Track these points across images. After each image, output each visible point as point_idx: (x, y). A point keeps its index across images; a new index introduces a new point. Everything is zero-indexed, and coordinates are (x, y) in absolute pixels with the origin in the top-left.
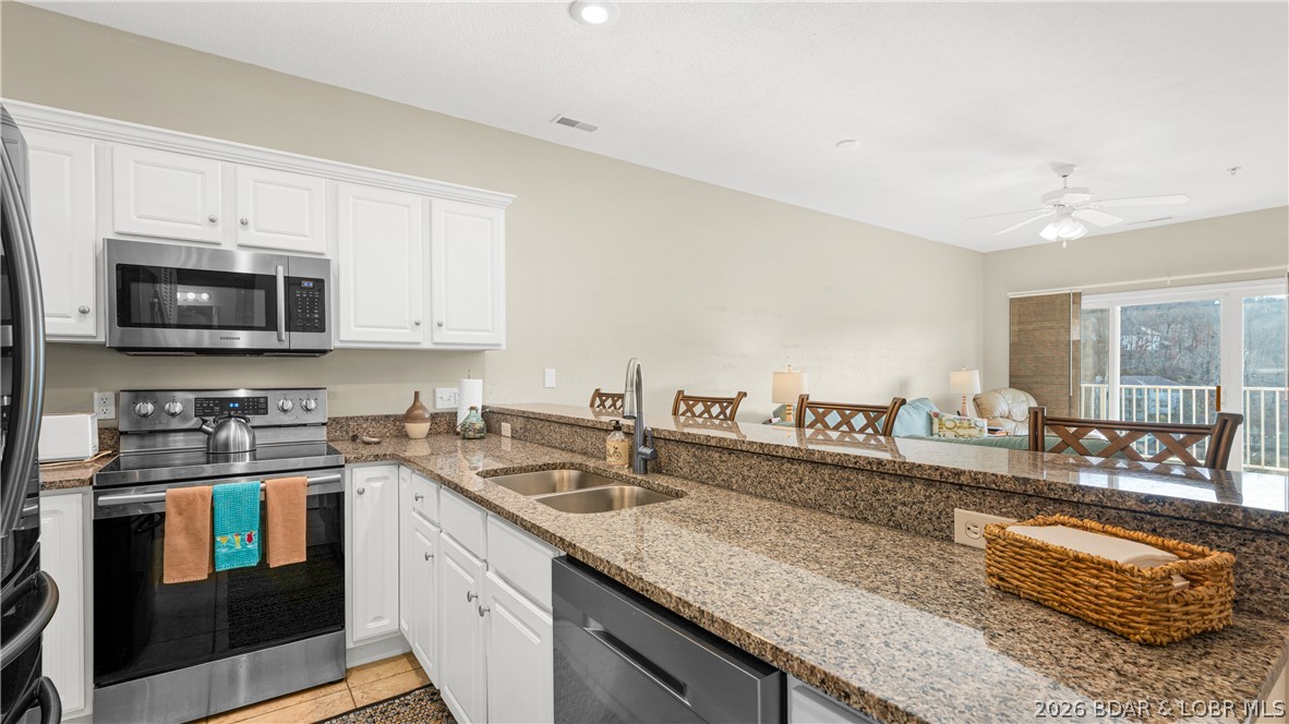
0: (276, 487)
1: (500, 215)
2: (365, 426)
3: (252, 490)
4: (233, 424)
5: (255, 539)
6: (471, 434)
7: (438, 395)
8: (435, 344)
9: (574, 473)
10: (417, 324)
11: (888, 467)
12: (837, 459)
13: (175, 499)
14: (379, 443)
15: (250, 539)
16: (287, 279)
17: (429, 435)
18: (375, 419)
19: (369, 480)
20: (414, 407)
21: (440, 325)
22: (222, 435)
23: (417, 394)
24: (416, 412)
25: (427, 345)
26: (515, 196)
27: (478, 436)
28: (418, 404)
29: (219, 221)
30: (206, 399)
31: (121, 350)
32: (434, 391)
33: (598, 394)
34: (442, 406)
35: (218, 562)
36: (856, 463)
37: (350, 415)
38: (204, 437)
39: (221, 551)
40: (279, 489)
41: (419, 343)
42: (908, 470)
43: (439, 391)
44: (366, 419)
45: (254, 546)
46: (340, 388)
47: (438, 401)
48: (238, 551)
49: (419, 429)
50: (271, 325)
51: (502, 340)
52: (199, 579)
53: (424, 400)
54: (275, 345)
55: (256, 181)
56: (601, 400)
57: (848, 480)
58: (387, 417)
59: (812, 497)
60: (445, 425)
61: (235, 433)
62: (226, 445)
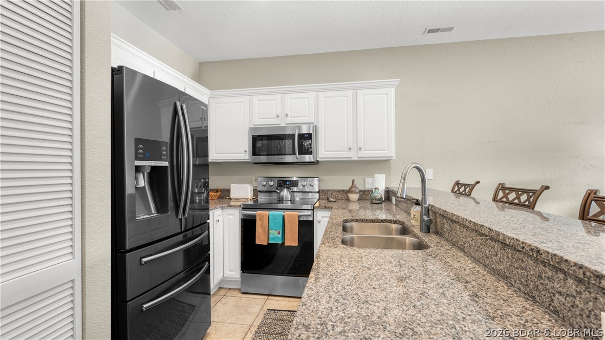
0: (288, 215)
1: (392, 91)
2: (334, 194)
3: (280, 215)
4: (285, 190)
5: (281, 233)
6: (374, 201)
7: (366, 181)
8: (359, 157)
9: (399, 226)
10: (350, 149)
11: (543, 256)
12: (512, 241)
13: (259, 214)
14: (335, 202)
15: (279, 233)
16: (299, 134)
17: (359, 200)
18: (338, 191)
19: (323, 217)
20: (352, 187)
21: (360, 149)
22: (282, 194)
23: (353, 180)
24: (353, 189)
25: (355, 158)
26: (400, 80)
27: (377, 202)
28: (354, 185)
29: (280, 116)
30: (280, 181)
31: (255, 163)
32: (365, 179)
33: (457, 184)
34: (368, 187)
35: (270, 239)
36: (523, 248)
37: (329, 189)
38: (277, 194)
39: (271, 236)
40: (289, 216)
41: (351, 158)
42: (558, 263)
43: (367, 180)
44: (335, 191)
45: (280, 236)
46: (325, 178)
47: (367, 184)
48: (275, 237)
49: (354, 197)
50: (294, 153)
51: (393, 154)
52: (264, 244)
53: (356, 183)
54: (295, 160)
55: (291, 99)
56: (458, 187)
57: (523, 261)
58: (343, 190)
59: (503, 269)
60: (366, 196)
61: (285, 193)
62: (283, 198)
